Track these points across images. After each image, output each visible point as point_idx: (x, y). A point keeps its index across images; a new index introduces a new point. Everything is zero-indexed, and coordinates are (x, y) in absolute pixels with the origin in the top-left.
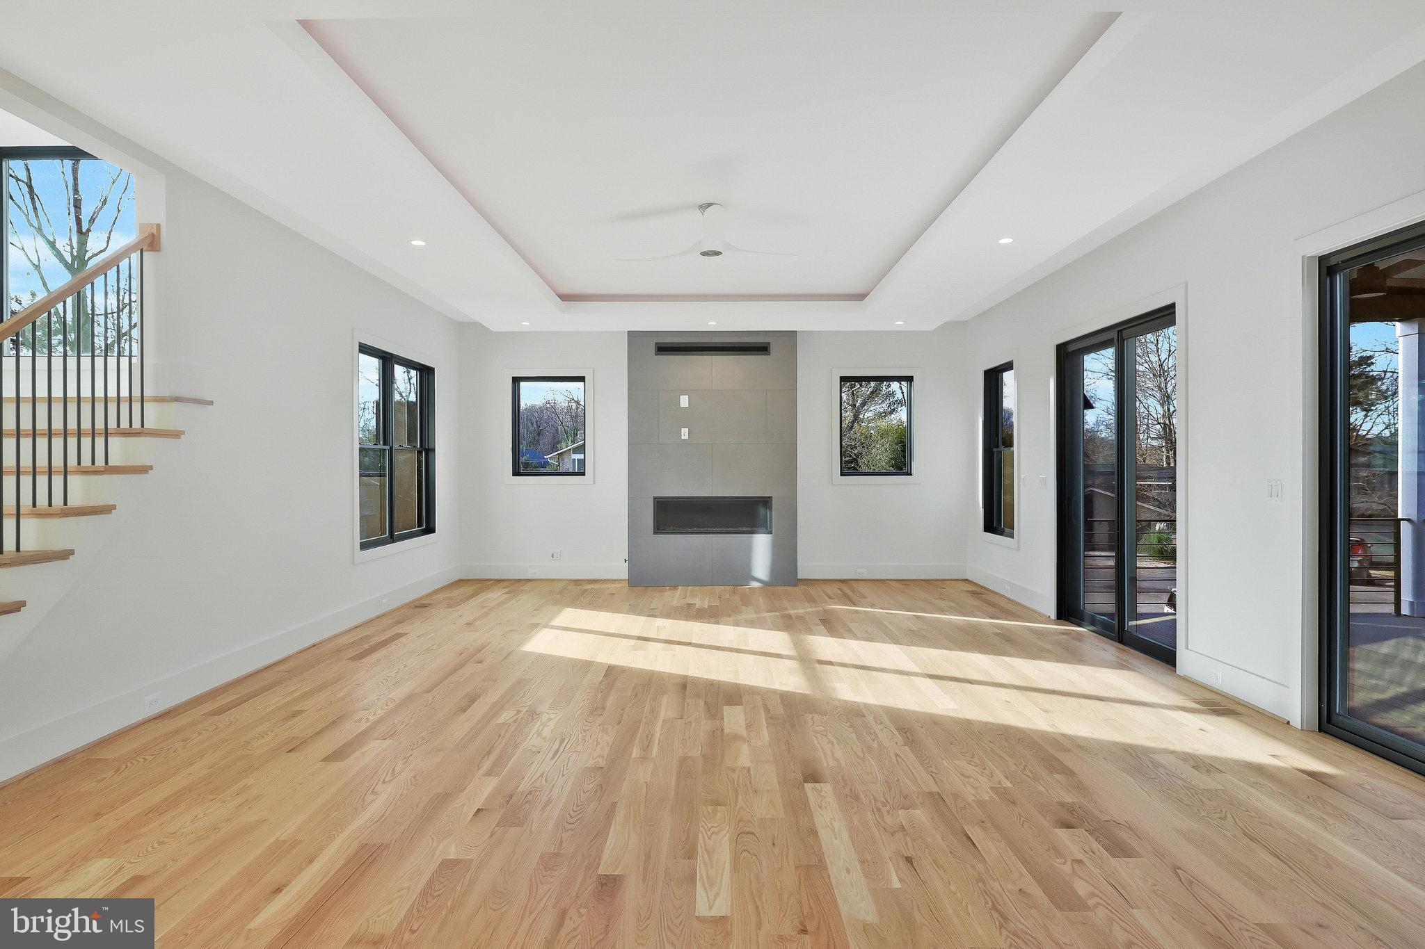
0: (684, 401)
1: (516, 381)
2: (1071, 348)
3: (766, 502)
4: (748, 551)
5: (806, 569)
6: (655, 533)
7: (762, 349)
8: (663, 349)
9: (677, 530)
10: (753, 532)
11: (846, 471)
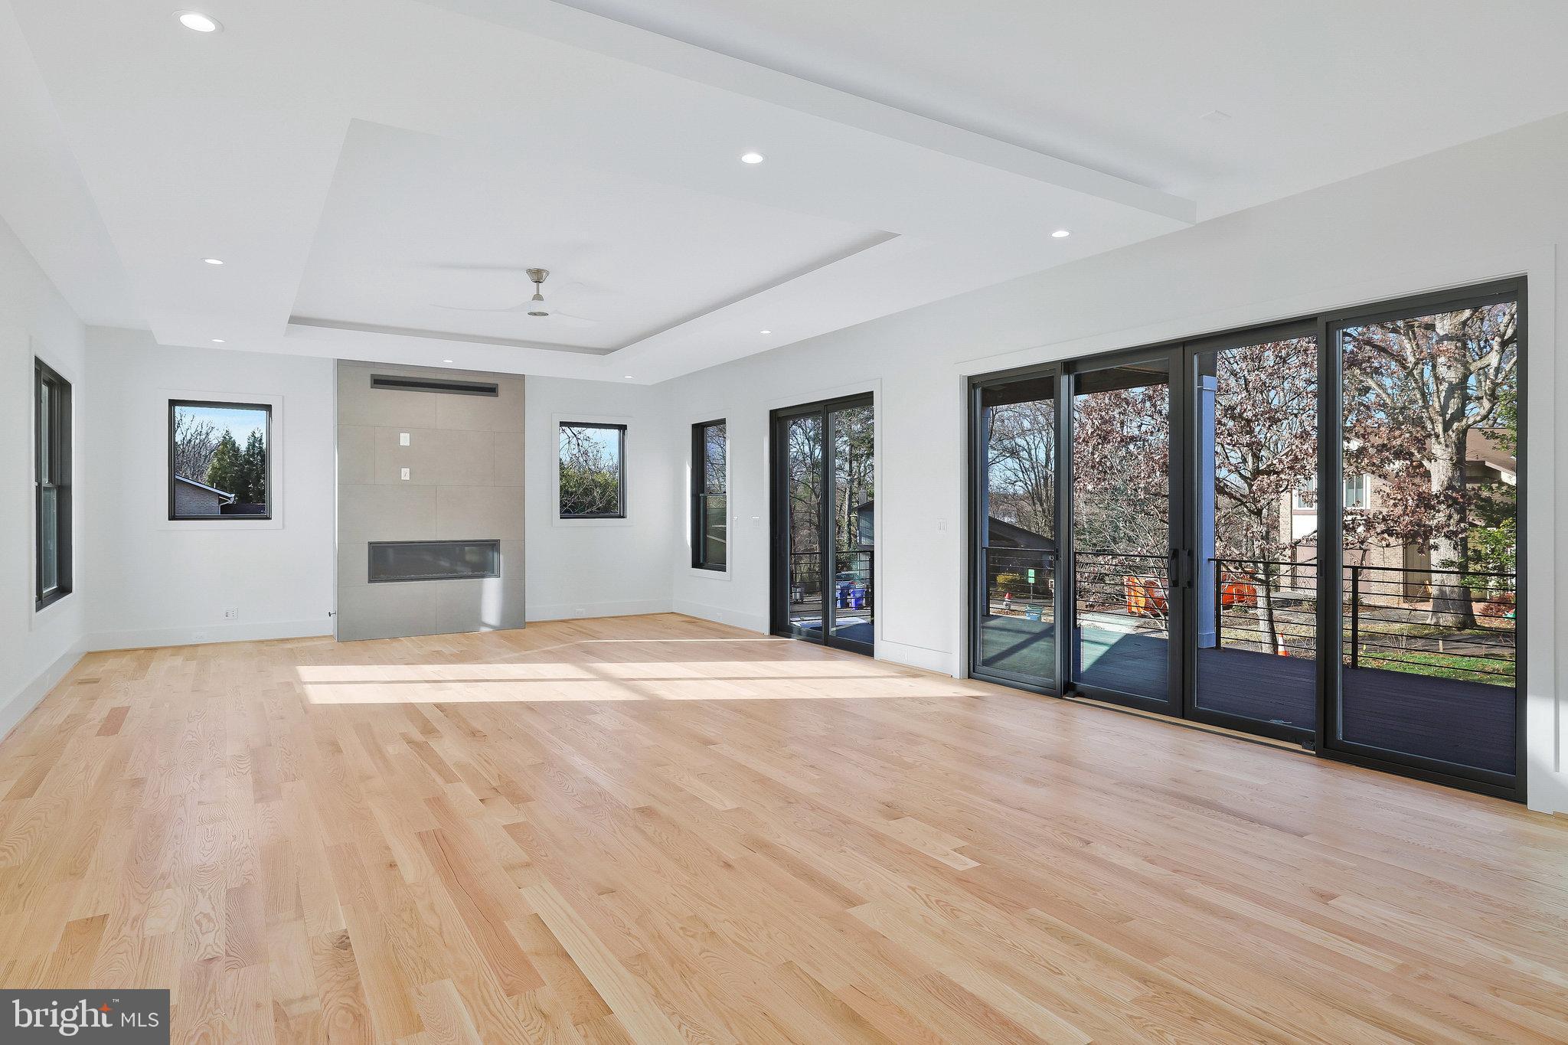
0: (405, 439)
1: (173, 403)
2: (781, 414)
3: (493, 545)
4: (478, 596)
5: (534, 611)
6: (370, 581)
7: (490, 390)
8: (379, 382)
9: (392, 577)
10: (483, 577)
11: (567, 511)
